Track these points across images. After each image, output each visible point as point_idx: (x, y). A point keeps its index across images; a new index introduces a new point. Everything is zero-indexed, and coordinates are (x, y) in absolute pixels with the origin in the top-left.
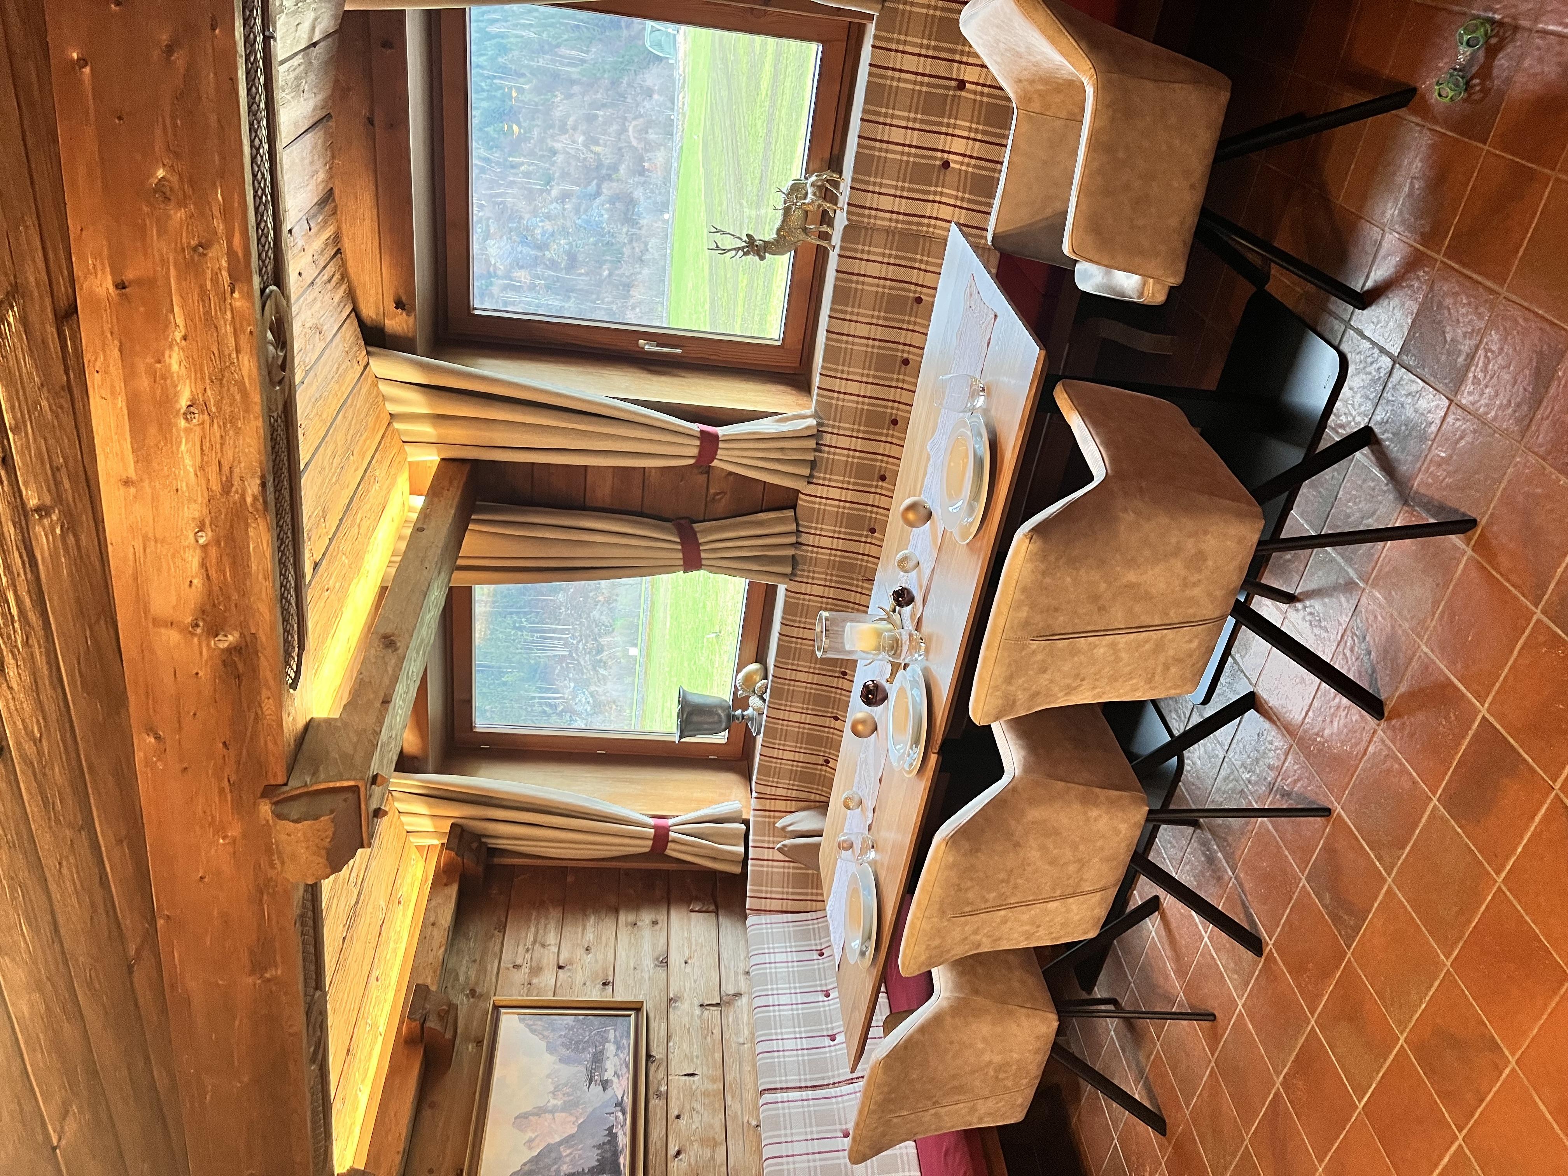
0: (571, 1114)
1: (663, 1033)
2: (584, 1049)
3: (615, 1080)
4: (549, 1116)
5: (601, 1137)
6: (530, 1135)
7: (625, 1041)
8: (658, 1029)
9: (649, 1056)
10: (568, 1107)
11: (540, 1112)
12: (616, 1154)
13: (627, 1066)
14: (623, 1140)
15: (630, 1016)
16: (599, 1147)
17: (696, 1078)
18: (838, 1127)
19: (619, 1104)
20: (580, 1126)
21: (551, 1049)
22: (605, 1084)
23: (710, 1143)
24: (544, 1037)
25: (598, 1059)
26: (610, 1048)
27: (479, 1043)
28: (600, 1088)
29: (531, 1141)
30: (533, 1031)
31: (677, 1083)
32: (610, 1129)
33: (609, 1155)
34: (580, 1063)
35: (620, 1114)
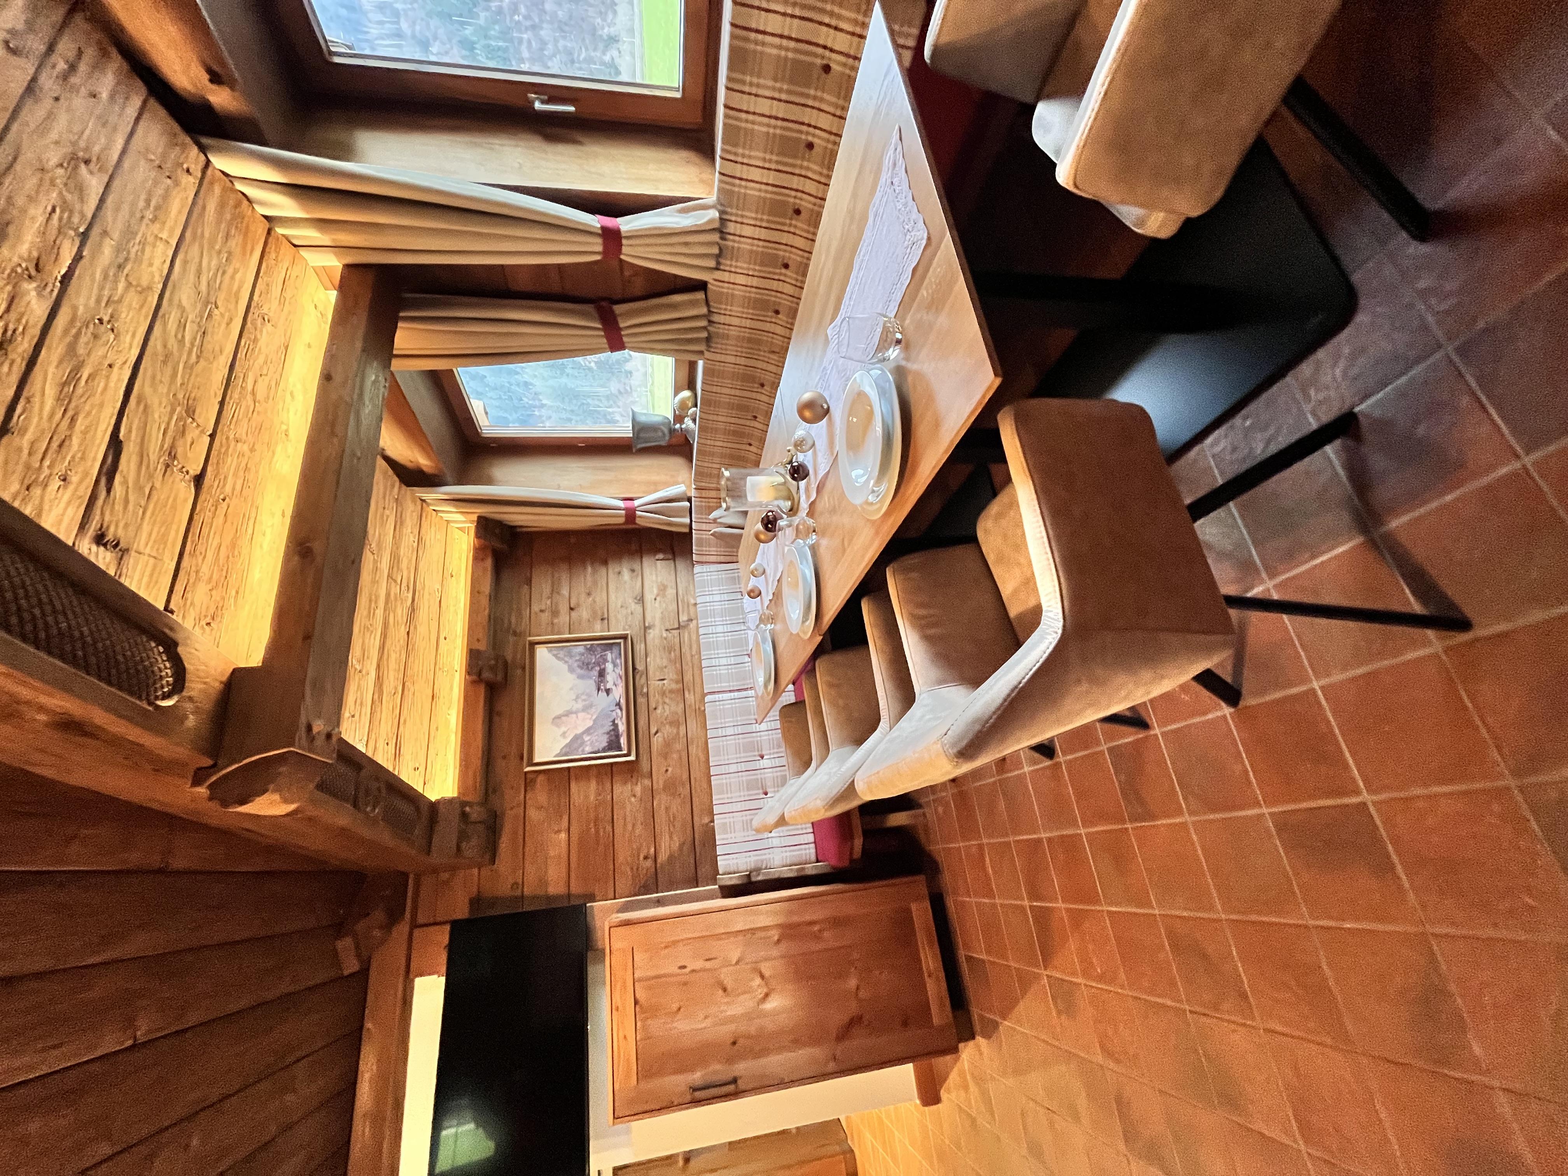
0: (588, 713)
1: (643, 652)
2: (592, 668)
3: (614, 688)
4: (574, 716)
5: (608, 727)
6: (563, 729)
7: (618, 661)
8: (640, 648)
9: (634, 669)
10: (585, 709)
11: (568, 714)
12: (618, 736)
13: (621, 678)
14: (622, 728)
15: (619, 644)
16: (608, 733)
17: (665, 682)
18: (753, 717)
19: (618, 704)
20: (595, 721)
21: (571, 670)
22: (608, 691)
23: (675, 723)
24: (566, 662)
25: (602, 674)
26: (609, 666)
27: (524, 668)
28: (605, 694)
29: (564, 733)
30: (558, 658)
31: (654, 684)
32: (614, 721)
33: (613, 738)
34: (591, 678)
35: (618, 711)
